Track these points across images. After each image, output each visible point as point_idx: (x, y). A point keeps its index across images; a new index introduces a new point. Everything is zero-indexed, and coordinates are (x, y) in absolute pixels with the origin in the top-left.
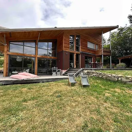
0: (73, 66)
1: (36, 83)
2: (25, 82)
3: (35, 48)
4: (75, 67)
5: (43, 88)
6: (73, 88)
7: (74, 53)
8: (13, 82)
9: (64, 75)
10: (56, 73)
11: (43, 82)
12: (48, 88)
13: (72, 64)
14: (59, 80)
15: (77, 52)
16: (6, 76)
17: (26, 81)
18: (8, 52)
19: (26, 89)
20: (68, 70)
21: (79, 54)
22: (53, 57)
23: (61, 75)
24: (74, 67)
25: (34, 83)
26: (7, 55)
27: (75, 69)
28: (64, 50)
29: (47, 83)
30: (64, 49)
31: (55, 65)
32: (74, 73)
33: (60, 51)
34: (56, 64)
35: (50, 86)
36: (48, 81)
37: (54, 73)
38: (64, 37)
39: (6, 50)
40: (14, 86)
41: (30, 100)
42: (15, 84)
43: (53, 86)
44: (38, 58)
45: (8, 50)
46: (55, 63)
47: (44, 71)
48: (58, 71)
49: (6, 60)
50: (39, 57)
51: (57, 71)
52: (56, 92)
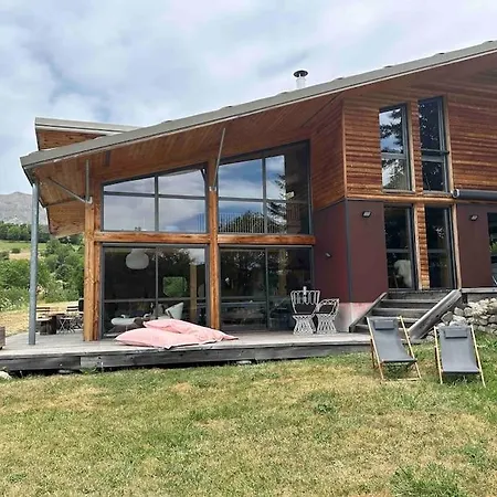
0: (409, 280)
1: (221, 364)
2: (180, 360)
3: (207, 198)
4: (424, 281)
5: (255, 383)
6: (392, 384)
7: (413, 204)
8: (134, 361)
9: (356, 329)
10: (315, 320)
11: (254, 362)
12: (277, 385)
13: (403, 266)
14: (326, 352)
15: (430, 196)
16: (93, 339)
17: (182, 353)
18: (98, 232)
19: (186, 386)
20: (383, 304)
21: (449, 207)
22: (291, 238)
23: (340, 330)
24: (416, 287)
25: (213, 364)
26: (95, 243)
27: (423, 293)
28: (349, 195)
29: (272, 366)
30: (350, 190)
31: (308, 277)
32: (412, 320)
33: (328, 203)
34: (313, 272)
35: (287, 375)
36: (274, 355)
37: (303, 322)
38: (344, 127)
39: (89, 222)
40: (138, 374)
41: (214, 417)
42: (141, 367)
43: (298, 375)
44: (221, 247)
45: (99, 222)
46: (307, 268)
47: (250, 314)
48: (327, 310)
49: (92, 267)
50: (225, 241)
51: (318, 309)
52: (312, 397)
